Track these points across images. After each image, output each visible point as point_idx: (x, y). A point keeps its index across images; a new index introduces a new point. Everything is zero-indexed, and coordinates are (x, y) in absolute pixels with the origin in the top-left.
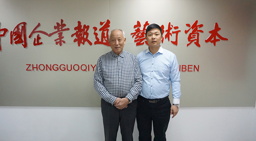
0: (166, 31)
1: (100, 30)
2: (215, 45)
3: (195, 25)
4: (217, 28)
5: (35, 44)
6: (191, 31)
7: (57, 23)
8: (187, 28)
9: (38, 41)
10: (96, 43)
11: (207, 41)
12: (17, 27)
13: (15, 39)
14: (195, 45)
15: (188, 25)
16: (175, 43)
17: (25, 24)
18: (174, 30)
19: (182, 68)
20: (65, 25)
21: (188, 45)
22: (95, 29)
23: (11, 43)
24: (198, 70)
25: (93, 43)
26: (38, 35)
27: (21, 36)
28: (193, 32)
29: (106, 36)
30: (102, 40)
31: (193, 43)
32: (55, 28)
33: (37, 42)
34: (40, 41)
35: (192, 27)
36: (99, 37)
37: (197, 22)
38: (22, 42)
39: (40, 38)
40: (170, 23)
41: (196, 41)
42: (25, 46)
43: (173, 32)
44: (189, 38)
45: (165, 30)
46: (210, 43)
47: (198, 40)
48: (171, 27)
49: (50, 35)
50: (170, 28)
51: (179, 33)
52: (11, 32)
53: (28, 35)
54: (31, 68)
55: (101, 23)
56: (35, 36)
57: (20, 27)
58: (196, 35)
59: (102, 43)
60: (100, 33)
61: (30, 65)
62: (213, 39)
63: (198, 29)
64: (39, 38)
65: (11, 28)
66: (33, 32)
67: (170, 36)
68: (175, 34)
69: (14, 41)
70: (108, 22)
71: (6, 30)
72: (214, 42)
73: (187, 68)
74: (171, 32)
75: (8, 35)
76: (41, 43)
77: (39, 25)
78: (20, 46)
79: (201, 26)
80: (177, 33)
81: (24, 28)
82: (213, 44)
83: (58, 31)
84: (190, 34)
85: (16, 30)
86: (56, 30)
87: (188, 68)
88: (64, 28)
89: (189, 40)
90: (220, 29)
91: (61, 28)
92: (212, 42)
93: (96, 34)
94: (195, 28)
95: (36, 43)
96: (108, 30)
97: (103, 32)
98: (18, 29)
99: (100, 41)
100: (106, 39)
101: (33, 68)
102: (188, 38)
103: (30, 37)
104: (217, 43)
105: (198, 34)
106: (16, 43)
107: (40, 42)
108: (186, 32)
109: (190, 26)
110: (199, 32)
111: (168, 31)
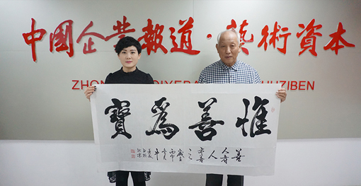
0: (271, 34)
1: (179, 32)
2: (337, 53)
3: (311, 26)
4: (341, 30)
5: (85, 52)
6: (305, 34)
7: (118, 22)
8: (300, 30)
9: (90, 47)
10: (172, 51)
11: (326, 48)
12: (60, 27)
13: (56, 45)
14: (310, 54)
15: (302, 26)
16: (283, 51)
17: (70, 22)
18: (282, 33)
19: (292, 85)
20: (129, 25)
21: (300, 53)
22: (172, 30)
23: (51, 50)
24: (313, 89)
25: (169, 50)
26: (90, 39)
27: (66, 40)
28: (308, 36)
29: (187, 40)
30: (182, 46)
31: (307, 50)
32: (115, 28)
33: (89, 49)
34: (93, 47)
35: (307, 29)
36: (178, 41)
37: (313, 21)
38: (66, 48)
39: (93, 43)
40: (276, 23)
41: (311, 48)
42: (71, 54)
43: (281, 36)
44: (303, 44)
45: (269, 32)
46: (330, 50)
47: (314, 46)
48: (278, 28)
49: (107, 39)
50: (276, 30)
51: (289, 37)
52: (51, 34)
53: (75, 38)
54: (79, 86)
55: (181, 23)
56: (85, 40)
57: (64, 27)
58: (312, 39)
59: (181, 50)
60: (178, 37)
61: (78, 81)
62: (334, 46)
63: (315, 32)
64: (91, 43)
65: (51, 29)
66: (83, 34)
67: (276, 40)
68: (283, 39)
69: (56, 47)
70: (191, 20)
71: (43, 32)
72: (336, 49)
73: (298, 85)
74: (277, 35)
75: (46, 38)
76: (95, 50)
77: (91, 24)
78: (64, 54)
79: (319, 27)
80: (286, 36)
81: (69, 29)
82: (334, 52)
83: (120, 32)
84: (304, 38)
85: (58, 31)
86: (117, 31)
87: (300, 85)
88: (126, 29)
89: (302, 47)
90: (345, 31)
91: (124, 29)
92: (333, 49)
93: (173, 38)
94: (311, 29)
95: (87, 49)
96: (190, 32)
97: (183, 34)
98: (62, 30)
99: (179, 47)
100: (187, 44)
101: (82, 85)
102: (301, 44)
103: (78, 41)
104: (339, 50)
105: (315, 38)
106: (58, 50)
107: (93, 49)
108: (299, 35)
109: (304, 27)
110: (316, 36)
111: (274, 34)
